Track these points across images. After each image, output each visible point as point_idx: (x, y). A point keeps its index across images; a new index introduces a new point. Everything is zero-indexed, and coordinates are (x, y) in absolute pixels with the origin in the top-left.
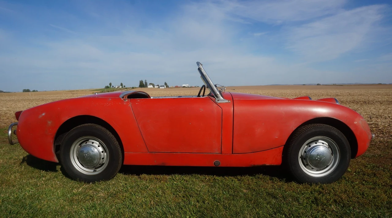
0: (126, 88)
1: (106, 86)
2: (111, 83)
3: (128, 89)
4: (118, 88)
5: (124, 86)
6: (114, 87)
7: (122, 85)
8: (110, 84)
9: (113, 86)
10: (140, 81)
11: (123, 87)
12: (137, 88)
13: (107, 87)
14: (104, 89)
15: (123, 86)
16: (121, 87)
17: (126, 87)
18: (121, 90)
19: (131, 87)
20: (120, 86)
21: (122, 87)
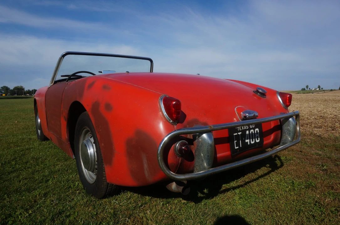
1: (302, 89)
3: (325, 92)
4: (315, 91)
5: (322, 89)
7: (319, 87)
8: (307, 87)
9: (310, 89)
12: (336, 90)
13: (304, 89)
14: (300, 91)
17: (324, 89)
18: (318, 92)
19: (330, 89)
20: (317, 89)
21: (320, 89)
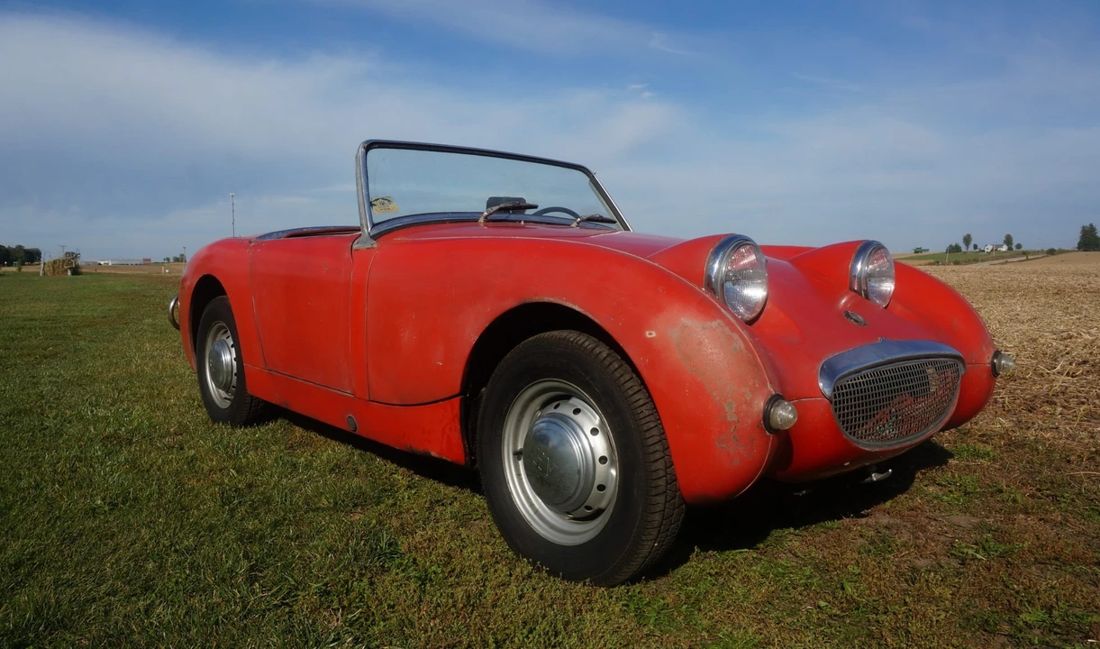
0: (1024, 253)
1: (951, 246)
2: (969, 236)
4: (993, 253)
5: (1019, 246)
6: (980, 246)
7: (1008, 241)
8: (967, 239)
9: (975, 247)
10: (1083, 227)
11: (1014, 249)
12: (1069, 251)
13: (954, 249)
14: (942, 254)
15: (1014, 247)
16: (1005, 248)
17: (1023, 249)
18: (1003, 258)
19: (1046, 249)
20: (1001, 246)
21: (1010, 249)
